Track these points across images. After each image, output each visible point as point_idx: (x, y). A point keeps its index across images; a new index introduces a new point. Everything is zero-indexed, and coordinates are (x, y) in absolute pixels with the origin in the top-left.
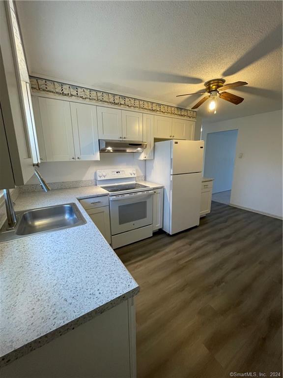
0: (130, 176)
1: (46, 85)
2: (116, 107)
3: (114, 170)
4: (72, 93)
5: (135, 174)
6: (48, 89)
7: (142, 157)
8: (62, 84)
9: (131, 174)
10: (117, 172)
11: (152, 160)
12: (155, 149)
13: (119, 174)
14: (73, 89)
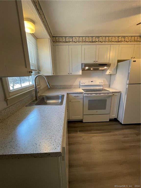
0: (99, 84)
1: (59, 39)
2: (93, 43)
3: (89, 80)
4: (70, 41)
5: (102, 83)
6: (60, 41)
7: (108, 72)
8: (66, 37)
9: (100, 83)
10: (91, 82)
11: (115, 74)
12: (117, 67)
13: (92, 82)
14: (71, 38)
